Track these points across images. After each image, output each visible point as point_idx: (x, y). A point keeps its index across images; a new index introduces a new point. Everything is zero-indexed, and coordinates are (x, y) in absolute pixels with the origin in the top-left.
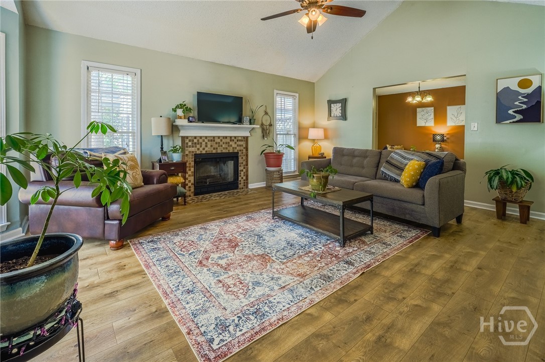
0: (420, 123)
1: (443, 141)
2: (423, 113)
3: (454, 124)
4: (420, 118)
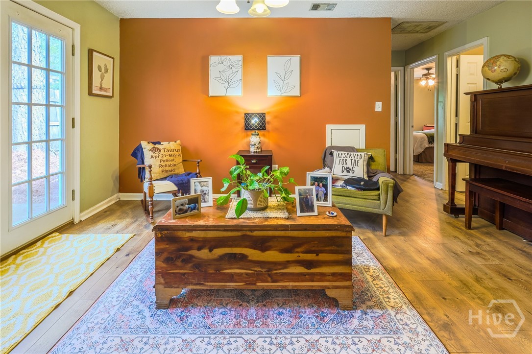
0: (216, 88)
1: (262, 127)
2: (221, 67)
3: (278, 94)
4: (215, 79)
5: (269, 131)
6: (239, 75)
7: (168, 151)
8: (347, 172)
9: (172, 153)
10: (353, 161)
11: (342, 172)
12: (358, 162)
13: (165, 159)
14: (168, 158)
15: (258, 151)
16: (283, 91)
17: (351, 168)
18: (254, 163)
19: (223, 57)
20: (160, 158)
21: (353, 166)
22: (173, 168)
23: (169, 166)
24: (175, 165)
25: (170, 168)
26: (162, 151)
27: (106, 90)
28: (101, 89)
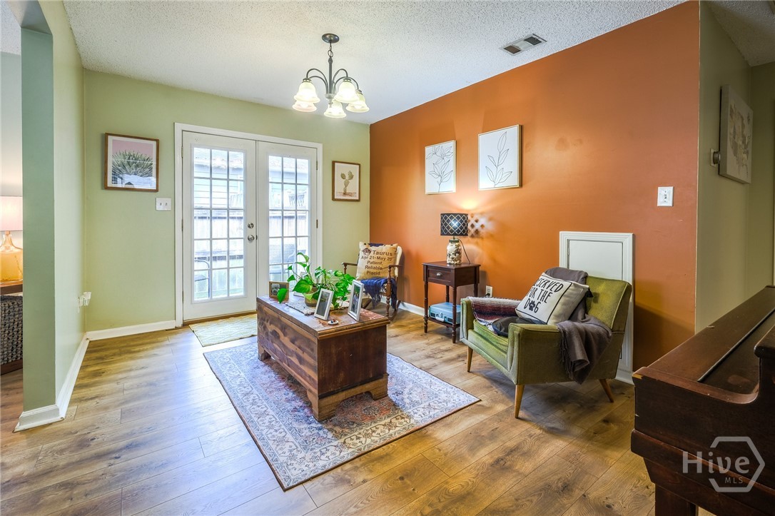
2: (435, 159)
3: (492, 185)
4: (430, 173)
5: (482, 238)
6: (452, 165)
7: (378, 253)
8: (530, 309)
9: (381, 256)
10: (543, 292)
11: (525, 308)
12: (549, 295)
13: (372, 261)
14: (376, 260)
15: (453, 262)
16: (497, 181)
17: (536, 303)
18: (438, 276)
19: (437, 146)
20: (368, 259)
21: (539, 300)
22: (378, 271)
23: (375, 268)
24: (381, 269)
25: (375, 271)
26: (372, 252)
27: (350, 194)
28: (345, 194)
